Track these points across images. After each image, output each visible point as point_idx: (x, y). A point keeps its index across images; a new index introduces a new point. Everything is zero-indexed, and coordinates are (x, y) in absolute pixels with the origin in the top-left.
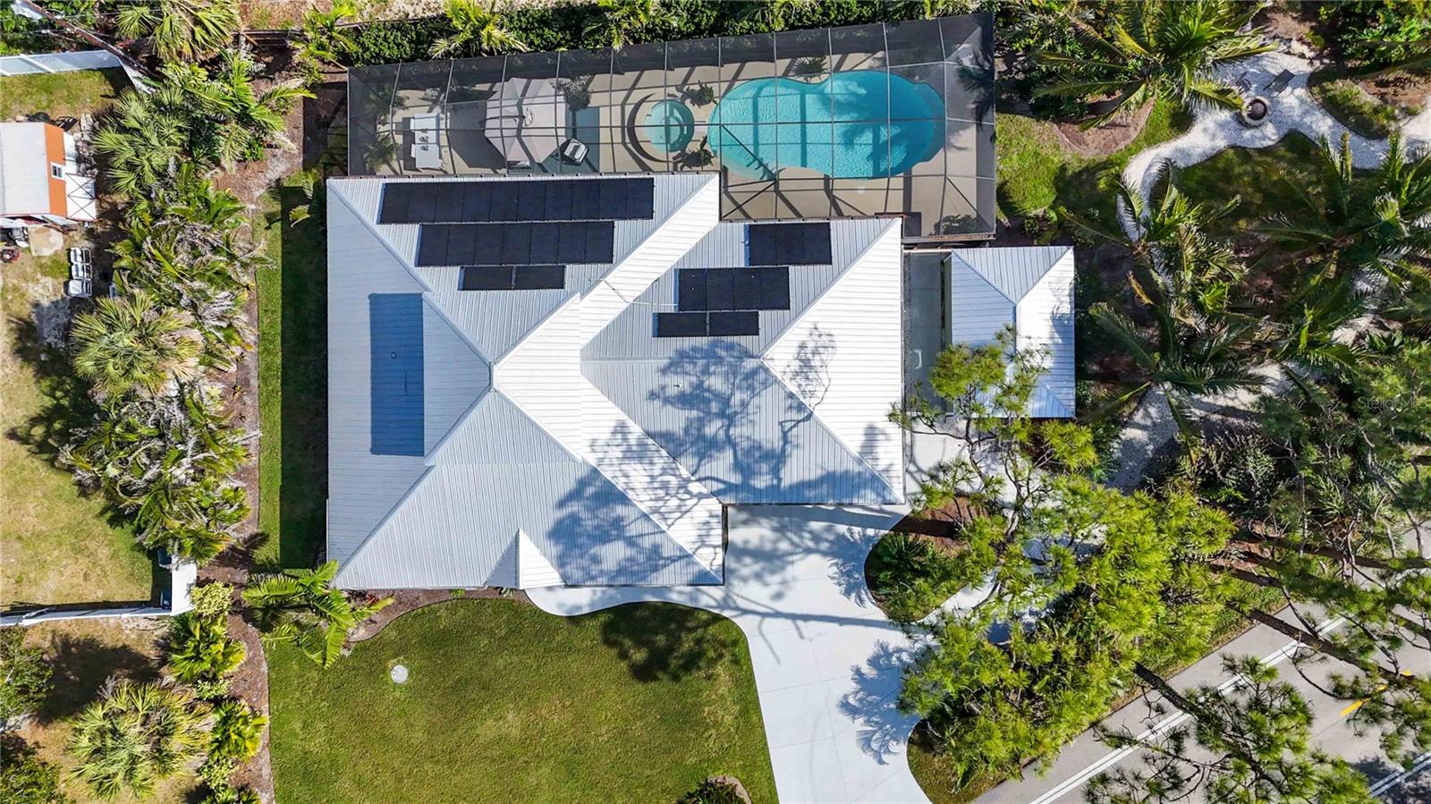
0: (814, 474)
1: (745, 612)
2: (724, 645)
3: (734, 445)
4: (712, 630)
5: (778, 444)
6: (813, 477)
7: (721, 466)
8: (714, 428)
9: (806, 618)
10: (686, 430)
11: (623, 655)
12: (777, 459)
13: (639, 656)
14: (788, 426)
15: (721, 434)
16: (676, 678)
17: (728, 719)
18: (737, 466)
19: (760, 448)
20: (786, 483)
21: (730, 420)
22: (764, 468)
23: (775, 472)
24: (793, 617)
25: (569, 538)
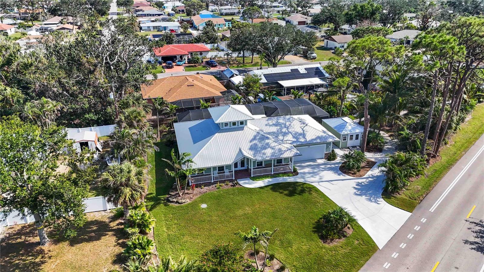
0: (314, 137)
1: (312, 182)
2: (310, 188)
3: (291, 133)
4: (305, 185)
5: (302, 132)
6: (314, 138)
7: (290, 137)
8: (284, 130)
9: (332, 181)
10: (277, 131)
11: (281, 193)
12: (304, 135)
13: (286, 192)
14: (302, 128)
15: (287, 131)
16: (300, 195)
18: (294, 137)
19: (298, 133)
20: (308, 140)
21: (288, 128)
22: (301, 137)
23: (304, 137)
24: (328, 181)
25: (255, 149)
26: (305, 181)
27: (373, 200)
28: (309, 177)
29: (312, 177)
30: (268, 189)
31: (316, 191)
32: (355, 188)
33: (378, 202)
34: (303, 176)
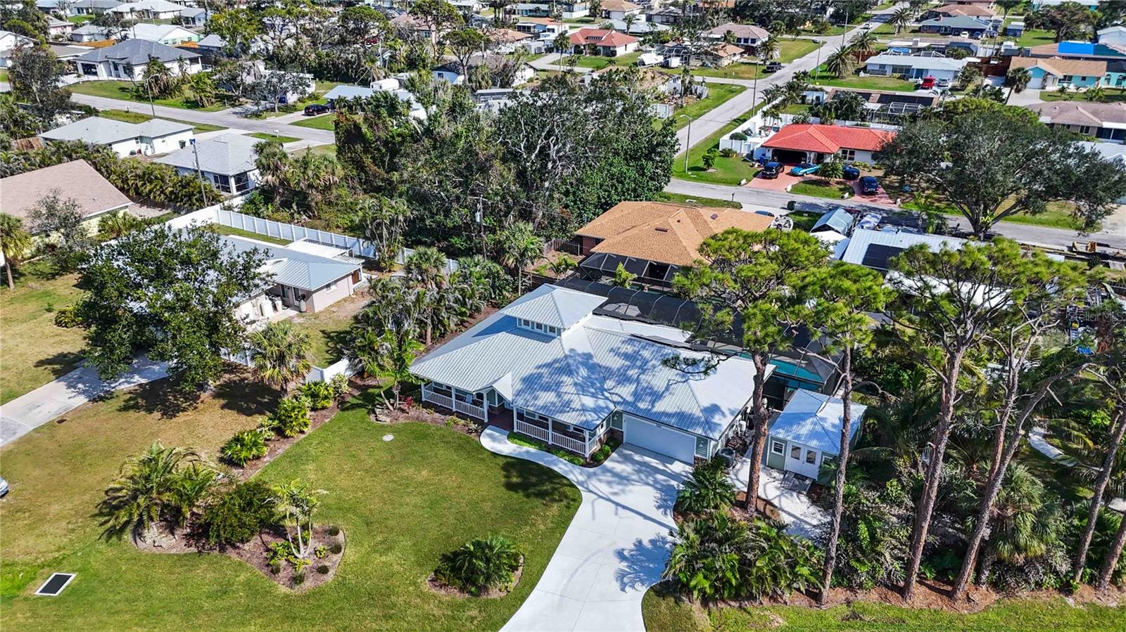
0: (672, 410)
1: (591, 491)
2: (566, 497)
4: (566, 489)
9: (624, 507)
11: (507, 477)
13: (515, 480)
15: (634, 376)
16: (528, 496)
17: (542, 527)
18: (635, 394)
19: (651, 388)
20: (655, 410)
21: (642, 372)
22: (648, 399)
23: (653, 403)
24: (617, 504)
25: (531, 383)
26: (581, 484)
27: (626, 580)
28: (600, 481)
29: (609, 483)
30: (501, 462)
31: (568, 507)
32: (640, 542)
33: (627, 589)
34: (595, 474)
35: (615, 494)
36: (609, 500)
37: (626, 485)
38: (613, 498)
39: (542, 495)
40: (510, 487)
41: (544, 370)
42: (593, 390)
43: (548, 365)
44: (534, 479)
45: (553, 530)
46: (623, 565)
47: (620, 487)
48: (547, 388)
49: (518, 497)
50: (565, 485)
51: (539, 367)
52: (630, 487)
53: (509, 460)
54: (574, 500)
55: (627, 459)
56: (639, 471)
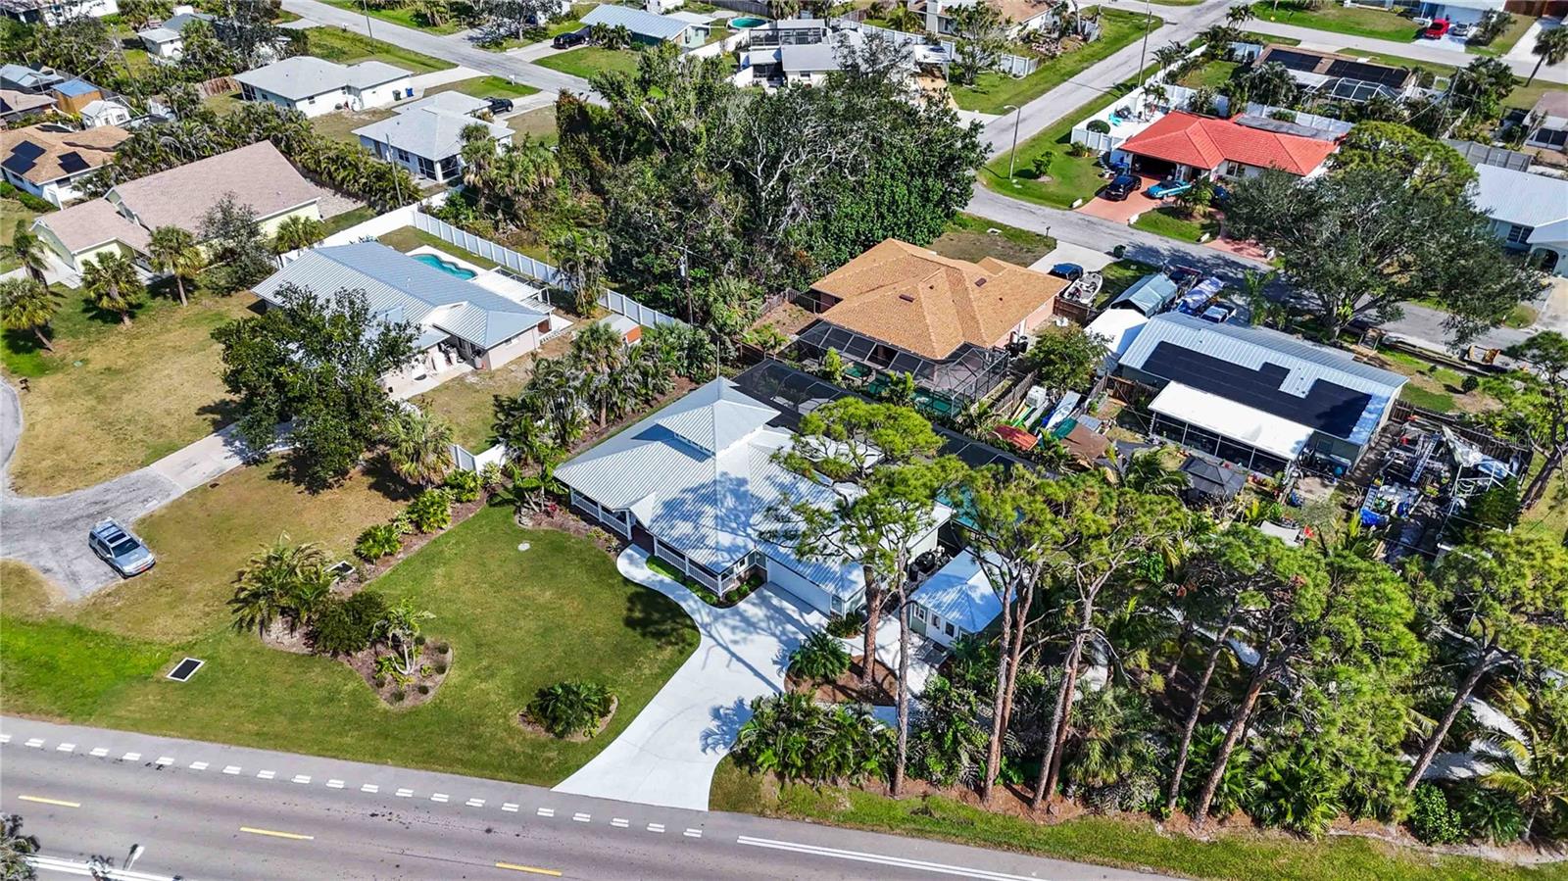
1: (711, 636)
2: (684, 641)
4: (687, 631)
9: (739, 659)
11: (630, 610)
13: (637, 614)
16: (644, 635)
17: (647, 672)
24: (733, 655)
25: (672, 509)
26: (705, 626)
27: (710, 741)
28: (726, 625)
29: (734, 628)
30: (631, 590)
31: (681, 652)
32: (741, 702)
33: (709, 750)
34: (723, 616)
35: (735, 642)
36: (727, 649)
37: (750, 633)
38: (733, 648)
39: (658, 635)
40: (630, 623)
41: (689, 496)
42: (734, 525)
43: (693, 490)
44: (656, 616)
45: (656, 677)
46: (713, 725)
47: (743, 635)
48: (685, 518)
49: (635, 635)
50: (687, 626)
51: (684, 491)
52: (755, 637)
53: (639, 589)
54: (690, 645)
55: (764, 602)
56: (769, 618)
